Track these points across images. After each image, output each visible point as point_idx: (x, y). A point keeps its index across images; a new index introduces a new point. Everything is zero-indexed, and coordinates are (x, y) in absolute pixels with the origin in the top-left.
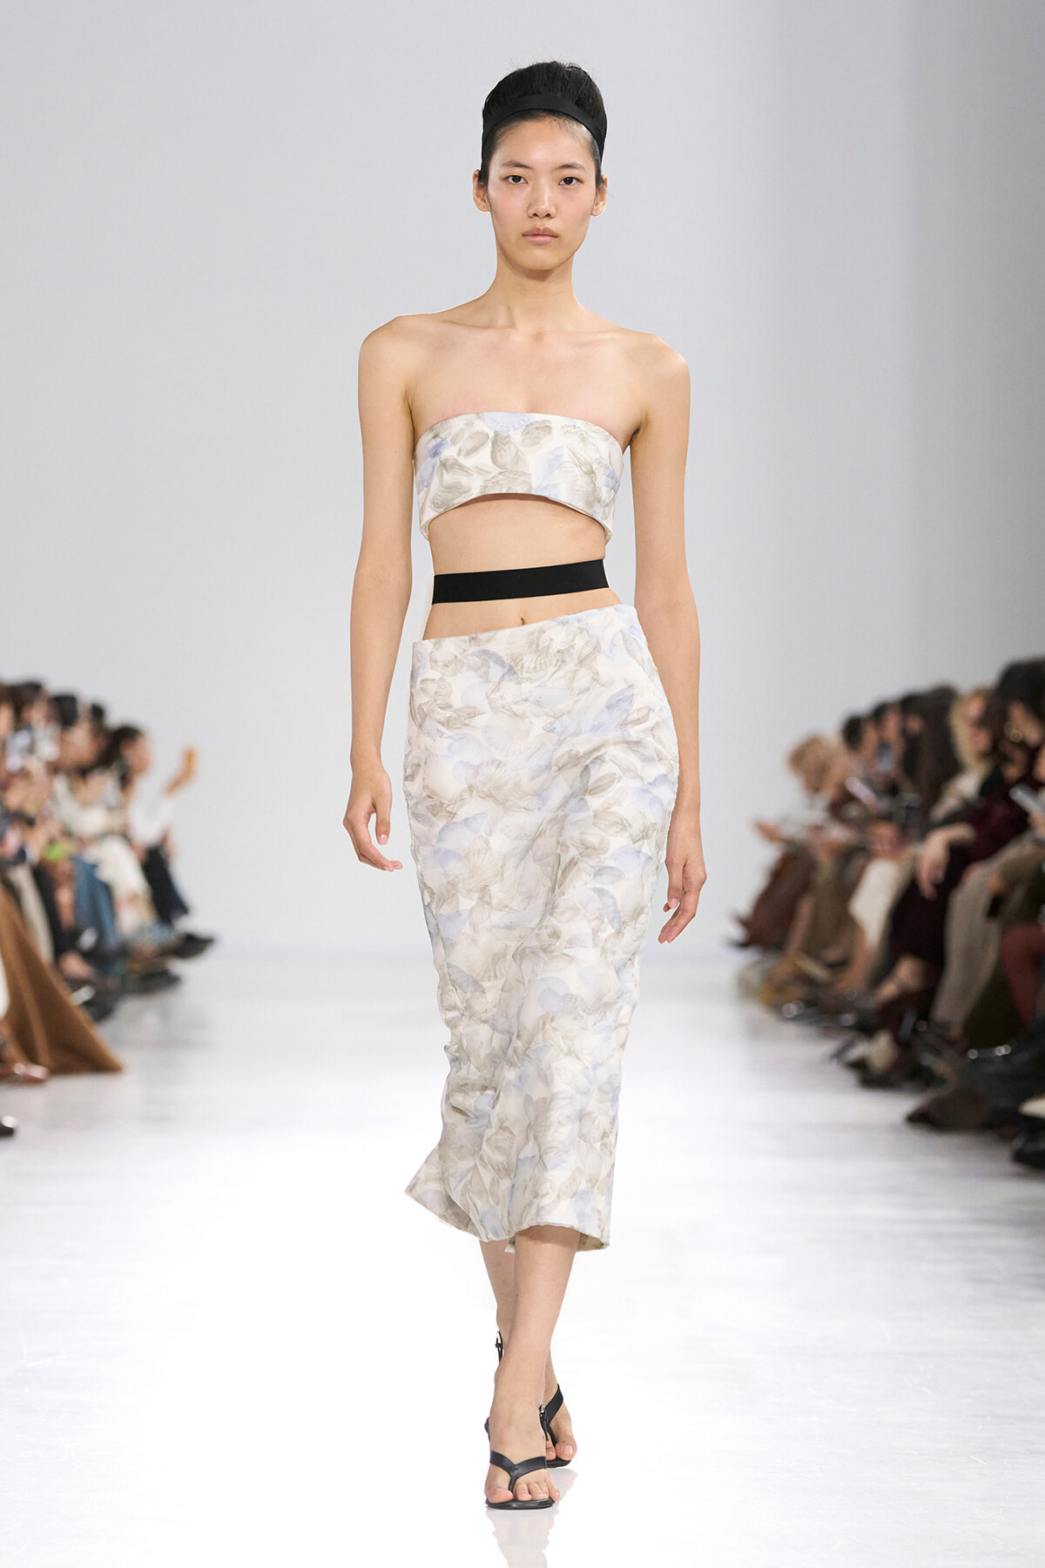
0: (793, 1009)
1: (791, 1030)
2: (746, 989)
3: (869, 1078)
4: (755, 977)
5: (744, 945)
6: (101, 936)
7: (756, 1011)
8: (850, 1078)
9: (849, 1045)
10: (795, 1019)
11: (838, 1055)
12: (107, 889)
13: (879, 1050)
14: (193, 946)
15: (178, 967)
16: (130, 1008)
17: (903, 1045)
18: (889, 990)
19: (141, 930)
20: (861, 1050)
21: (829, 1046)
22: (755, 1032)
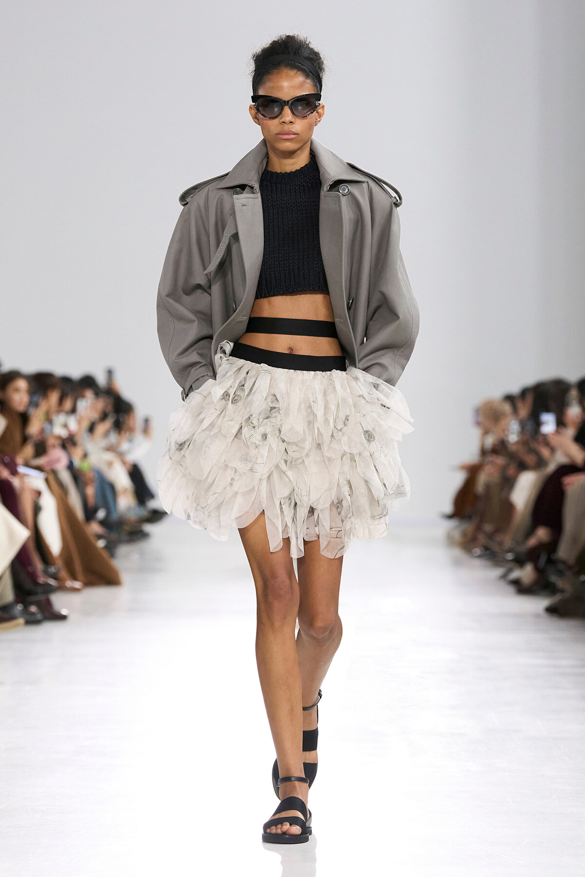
0: (478, 551)
1: (477, 562)
2: (450, 541)
3: (521, 588)
4: (457, 535)
5: (450, 517)
6: (109, 513)
7: (458, 552)
8: (511, 589)
9: (510, 570)
10: (479, 557)
11: (504, 577)
12: (112, 487)
13: (526, 573)
14: (157, 516)
15: (148, 528)
16: (123, 550)
17: (540, 571)
18: (532, 542)
19: (129, 509)
20: (516, 574)
21: (498, 572)
22: (457, 563)
